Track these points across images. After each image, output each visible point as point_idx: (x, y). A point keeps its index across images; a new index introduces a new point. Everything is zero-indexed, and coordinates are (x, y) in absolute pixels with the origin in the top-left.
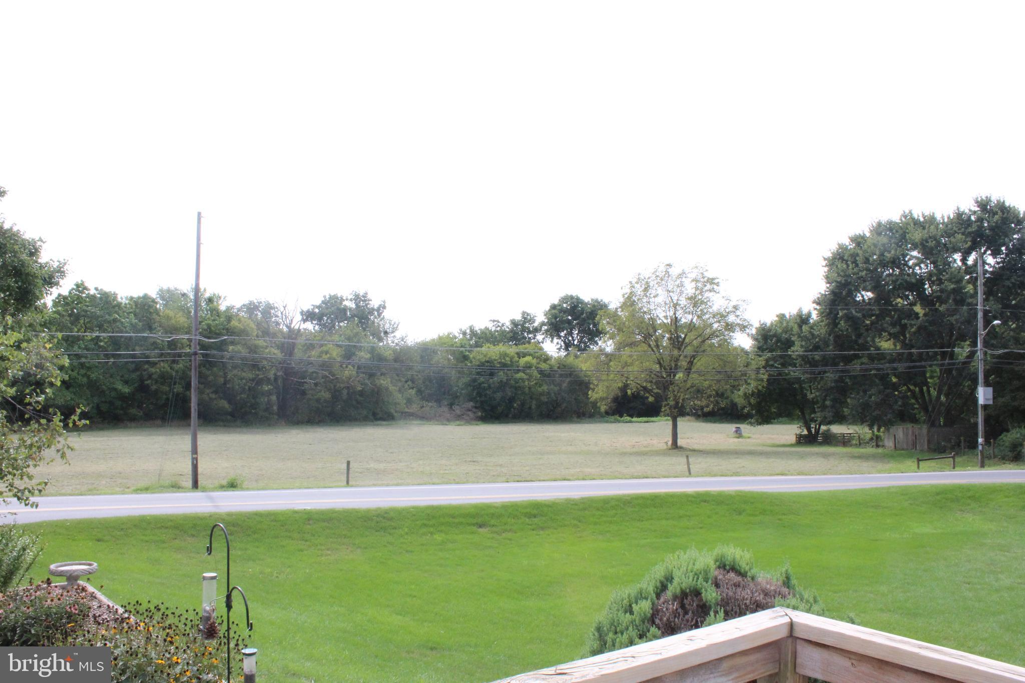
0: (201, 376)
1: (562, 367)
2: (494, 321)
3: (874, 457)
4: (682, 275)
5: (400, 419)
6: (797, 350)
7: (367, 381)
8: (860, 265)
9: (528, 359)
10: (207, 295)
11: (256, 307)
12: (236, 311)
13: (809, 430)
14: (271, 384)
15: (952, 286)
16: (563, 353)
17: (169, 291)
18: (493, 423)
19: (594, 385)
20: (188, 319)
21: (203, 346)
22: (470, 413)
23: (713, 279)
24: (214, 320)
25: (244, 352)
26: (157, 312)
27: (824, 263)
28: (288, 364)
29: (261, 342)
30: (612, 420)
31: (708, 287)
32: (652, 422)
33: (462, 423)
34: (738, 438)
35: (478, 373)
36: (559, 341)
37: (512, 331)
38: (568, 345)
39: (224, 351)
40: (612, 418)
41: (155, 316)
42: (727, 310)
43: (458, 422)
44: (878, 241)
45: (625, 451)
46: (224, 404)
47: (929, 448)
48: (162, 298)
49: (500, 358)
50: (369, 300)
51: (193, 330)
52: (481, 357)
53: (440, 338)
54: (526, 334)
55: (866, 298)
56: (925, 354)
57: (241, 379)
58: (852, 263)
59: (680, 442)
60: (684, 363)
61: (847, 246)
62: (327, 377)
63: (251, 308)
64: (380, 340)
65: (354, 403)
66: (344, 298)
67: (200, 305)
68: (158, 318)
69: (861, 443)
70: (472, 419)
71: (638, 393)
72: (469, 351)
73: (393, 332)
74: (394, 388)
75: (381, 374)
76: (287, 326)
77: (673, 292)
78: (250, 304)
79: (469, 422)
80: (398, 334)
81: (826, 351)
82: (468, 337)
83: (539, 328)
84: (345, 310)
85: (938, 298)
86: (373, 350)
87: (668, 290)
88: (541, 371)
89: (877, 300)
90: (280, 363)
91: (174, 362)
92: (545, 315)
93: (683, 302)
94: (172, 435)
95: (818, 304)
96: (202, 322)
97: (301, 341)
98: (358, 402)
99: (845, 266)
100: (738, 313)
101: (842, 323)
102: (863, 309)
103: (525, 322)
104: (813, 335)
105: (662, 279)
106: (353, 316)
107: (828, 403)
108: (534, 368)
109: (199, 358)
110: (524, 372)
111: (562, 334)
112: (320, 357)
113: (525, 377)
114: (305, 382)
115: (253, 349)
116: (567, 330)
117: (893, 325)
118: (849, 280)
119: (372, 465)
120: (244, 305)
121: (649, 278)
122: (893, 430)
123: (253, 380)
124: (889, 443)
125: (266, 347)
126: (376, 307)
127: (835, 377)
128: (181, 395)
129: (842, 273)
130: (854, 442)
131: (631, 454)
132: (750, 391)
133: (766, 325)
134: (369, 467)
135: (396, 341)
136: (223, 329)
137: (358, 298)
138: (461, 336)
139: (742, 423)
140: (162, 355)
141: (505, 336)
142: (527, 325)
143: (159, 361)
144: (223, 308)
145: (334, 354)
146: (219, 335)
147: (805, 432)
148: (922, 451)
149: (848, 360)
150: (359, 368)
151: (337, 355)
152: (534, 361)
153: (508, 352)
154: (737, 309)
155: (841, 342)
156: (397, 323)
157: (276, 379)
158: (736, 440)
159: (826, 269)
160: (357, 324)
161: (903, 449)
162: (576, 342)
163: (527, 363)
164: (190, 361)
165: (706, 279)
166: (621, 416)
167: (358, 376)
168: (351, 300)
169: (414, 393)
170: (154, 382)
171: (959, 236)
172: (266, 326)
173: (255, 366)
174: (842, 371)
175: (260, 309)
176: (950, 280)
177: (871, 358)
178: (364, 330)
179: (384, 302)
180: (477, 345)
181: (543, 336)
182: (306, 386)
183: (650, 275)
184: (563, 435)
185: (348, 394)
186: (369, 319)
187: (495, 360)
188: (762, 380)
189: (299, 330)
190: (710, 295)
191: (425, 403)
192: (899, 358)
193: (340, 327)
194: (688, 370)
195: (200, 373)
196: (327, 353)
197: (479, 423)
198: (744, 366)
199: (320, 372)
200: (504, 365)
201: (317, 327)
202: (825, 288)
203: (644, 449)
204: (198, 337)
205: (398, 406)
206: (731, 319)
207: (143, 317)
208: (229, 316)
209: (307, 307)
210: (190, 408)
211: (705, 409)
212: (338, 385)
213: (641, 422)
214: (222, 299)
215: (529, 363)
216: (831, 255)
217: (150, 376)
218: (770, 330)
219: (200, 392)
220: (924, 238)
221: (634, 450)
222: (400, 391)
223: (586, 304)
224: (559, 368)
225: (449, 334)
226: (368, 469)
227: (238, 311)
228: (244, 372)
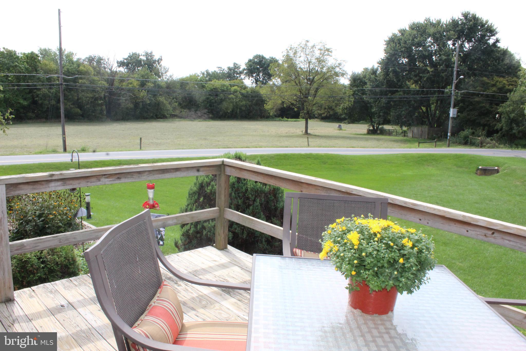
0: (65, 95)
1: (253, 92)
2: (219, 68)
3: (401, 141)
4: (313, 46)
5: (170, 118)
6: (368, 87)
7: (152, 98)
8: (402, 45)
9: (236, 87)
10: (66, 53)
11: (93, 59)
12: (82, 61)
13: (373, 127)
14: (102, 100)
15: (445, 58)
16: (254, 85)
17: (45, 50)
18: (217, 120)
19: (267, 101)
20: (56, 65)
21: (65, 80)
22: (205, 115)
23: (329, 49)
24: (70, 66)
25: (87, 83)
26: (39, 61)
27: (385, 43)
28: (111, 89)
29: (96, 78)
30: (278, 120)
31: (327, 53)
32: (298, 121)
33: (201, 120)
34: (340, 130)
35: (210, 95)
36: (253, 79)
37: (228, 73)
38: (257, 81)
39: (77, 83)
40: (278, 119)
41: (38, 64)
42: (335, 65)
43: (199, 120)
44: (412, 33)
45: (282, 135)
46: (78, 110)
47: (428, 137)
48: (41, 54)
49: (221, 87)
50: (153, 56)
51: (60, 71)
52: (211, 86)
53: (191, 76)
54: (235, 75)
55: (404, 62)
56: (429, 91)
57: (86, 97)
58: (398, 44)
59: (309, 131)
60: (312, 92)
61: (397, 35)
62: (132, 96)
63: (91, 60)
64: (159, 77)
65: (146, 109)
66: (140, 55)
67: (63, 58)
68: (40, 65)
69: (397, 134)
70: (206, 118)
71: (289, 106)
72: (205, 84)
73: (166, 73)
74: (166, 102)
75: (160, 95)
76: (110, 69)
77: (309, 55)
78: (90, 57)
79: (205, 120)
80: (169, 74)
81: (382, 88)
82: (205, 76)
83: (242, 71)
84: (140, 61)
85: (439, 63)
86: (155, 83)
87: (306, 54)
88: (242, 94)
89: (409, 63)
90: (107, 89)
91: (50, 88)
92: (246, 65)
93: (314, 61)
94: (52, 127)
95: (380, 64)
96: (64, 67)
97: (117, 78)
98: (148, 109)
99: (394, 45)
100: (340, 67)
101: (391, 74)
102: (402, 68)
103: (235, 68)
104: (376, 79)
105: (303, 48)
106: (145, 64)
107: (381, 114)
108: (238, 93)
109: (64, 87)
110: (233, 94)
111: (254, 75)
112: (128, 86)
113: (234, 97)
114: (120, 99)
115: (92, 82)
116: (257, 73)
117: (415, 76)
118: (396, 53)
119: (154, 141)
120: (86, 58)
121: (296, 48)
122: (412, 128)
123: (92, 98)
124: (410, 135)
125: (99, 81)
126: (157, 60)
127: (386, 101)
128: (55, 106)
129: (393, 49)
130: (394, 134)
131: (284, 137)
132: (345, 107)
133: (355, 74)
134: (152, 141)
135: (167, 78)
136: (76, 71)
137: (148, 54)
138: (202, 75)
139: (341, 123)
140: (43, 85)
141: (225, 75)
142: (236, 70)
143: (42, 88)
144: (75, 59)
145: (135, 84)
146: (74, 74)
147: (371, 128)
148: (425, 139)
149: (393, 93)
150: (148, 91)
151: (137, 85)
152: (239, 89)
153: (225, 84)
154: (340, 65)
155: (390, 84)
156: (168, 68)
157: (105, 98)
158: (338, 131)
159: (385, 46)
160: (147, 69)
161: (416, 138)
162: (261, 80)
163: (235, 89)
164: (59, 88)
165: (325, 49)
166: (283, 118)
167: (147, 96)
168: (144, 56)
169: (177, 105)
170: (40, 99)
171: (452, 32)
172: (99, 69)
173: (94, 91)
174: (389, 98)
175: (95, 60)
176: (444, 55)
177: (404, 92)
178: (151, 71)
179: (161, 57)
180: (210, 80)
181: (244, 76)
182: (121, 101)
183: (297, 46)
184: (252, 127)
185: (142, 105)
186: (153, 66)
187: (218, 88)
188: (351, 101)
189: (116, 72)
190: (328, 57)
191: (182, 110)
192: (417, 93)
193: (139, 70)
194: (315, 96)
195: (64, 94)
196: (131, 83)
197: (209, 120)
198: (343, 94)
199: (128, 93)
200: (223, 91)
201: (126, 70)
202: (384, 56)
203: (292, 134)
204: (63, 76)
205: (168, 111)
206: (337, 70)
207: (32, 64)
208: (78, 64)
209: (121, 59)
210: (60, 112)
211: (323, 115)
212: (137, 100)
213: (292, 121)
214: (74, 54)
215: (236, 89)
216: (388, 39)
217: (38, 96)
218: (357, 76)
219: (65, 104)
220: (435, 32)
221: (287, 135)
222: (170, 103)
223: (267, 60)
224: (251, 92)
225: (195, 74)
226: (152, 143)
227: (83, 61)
228: (88, 94)
